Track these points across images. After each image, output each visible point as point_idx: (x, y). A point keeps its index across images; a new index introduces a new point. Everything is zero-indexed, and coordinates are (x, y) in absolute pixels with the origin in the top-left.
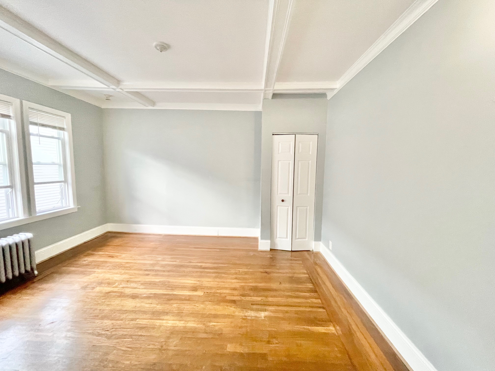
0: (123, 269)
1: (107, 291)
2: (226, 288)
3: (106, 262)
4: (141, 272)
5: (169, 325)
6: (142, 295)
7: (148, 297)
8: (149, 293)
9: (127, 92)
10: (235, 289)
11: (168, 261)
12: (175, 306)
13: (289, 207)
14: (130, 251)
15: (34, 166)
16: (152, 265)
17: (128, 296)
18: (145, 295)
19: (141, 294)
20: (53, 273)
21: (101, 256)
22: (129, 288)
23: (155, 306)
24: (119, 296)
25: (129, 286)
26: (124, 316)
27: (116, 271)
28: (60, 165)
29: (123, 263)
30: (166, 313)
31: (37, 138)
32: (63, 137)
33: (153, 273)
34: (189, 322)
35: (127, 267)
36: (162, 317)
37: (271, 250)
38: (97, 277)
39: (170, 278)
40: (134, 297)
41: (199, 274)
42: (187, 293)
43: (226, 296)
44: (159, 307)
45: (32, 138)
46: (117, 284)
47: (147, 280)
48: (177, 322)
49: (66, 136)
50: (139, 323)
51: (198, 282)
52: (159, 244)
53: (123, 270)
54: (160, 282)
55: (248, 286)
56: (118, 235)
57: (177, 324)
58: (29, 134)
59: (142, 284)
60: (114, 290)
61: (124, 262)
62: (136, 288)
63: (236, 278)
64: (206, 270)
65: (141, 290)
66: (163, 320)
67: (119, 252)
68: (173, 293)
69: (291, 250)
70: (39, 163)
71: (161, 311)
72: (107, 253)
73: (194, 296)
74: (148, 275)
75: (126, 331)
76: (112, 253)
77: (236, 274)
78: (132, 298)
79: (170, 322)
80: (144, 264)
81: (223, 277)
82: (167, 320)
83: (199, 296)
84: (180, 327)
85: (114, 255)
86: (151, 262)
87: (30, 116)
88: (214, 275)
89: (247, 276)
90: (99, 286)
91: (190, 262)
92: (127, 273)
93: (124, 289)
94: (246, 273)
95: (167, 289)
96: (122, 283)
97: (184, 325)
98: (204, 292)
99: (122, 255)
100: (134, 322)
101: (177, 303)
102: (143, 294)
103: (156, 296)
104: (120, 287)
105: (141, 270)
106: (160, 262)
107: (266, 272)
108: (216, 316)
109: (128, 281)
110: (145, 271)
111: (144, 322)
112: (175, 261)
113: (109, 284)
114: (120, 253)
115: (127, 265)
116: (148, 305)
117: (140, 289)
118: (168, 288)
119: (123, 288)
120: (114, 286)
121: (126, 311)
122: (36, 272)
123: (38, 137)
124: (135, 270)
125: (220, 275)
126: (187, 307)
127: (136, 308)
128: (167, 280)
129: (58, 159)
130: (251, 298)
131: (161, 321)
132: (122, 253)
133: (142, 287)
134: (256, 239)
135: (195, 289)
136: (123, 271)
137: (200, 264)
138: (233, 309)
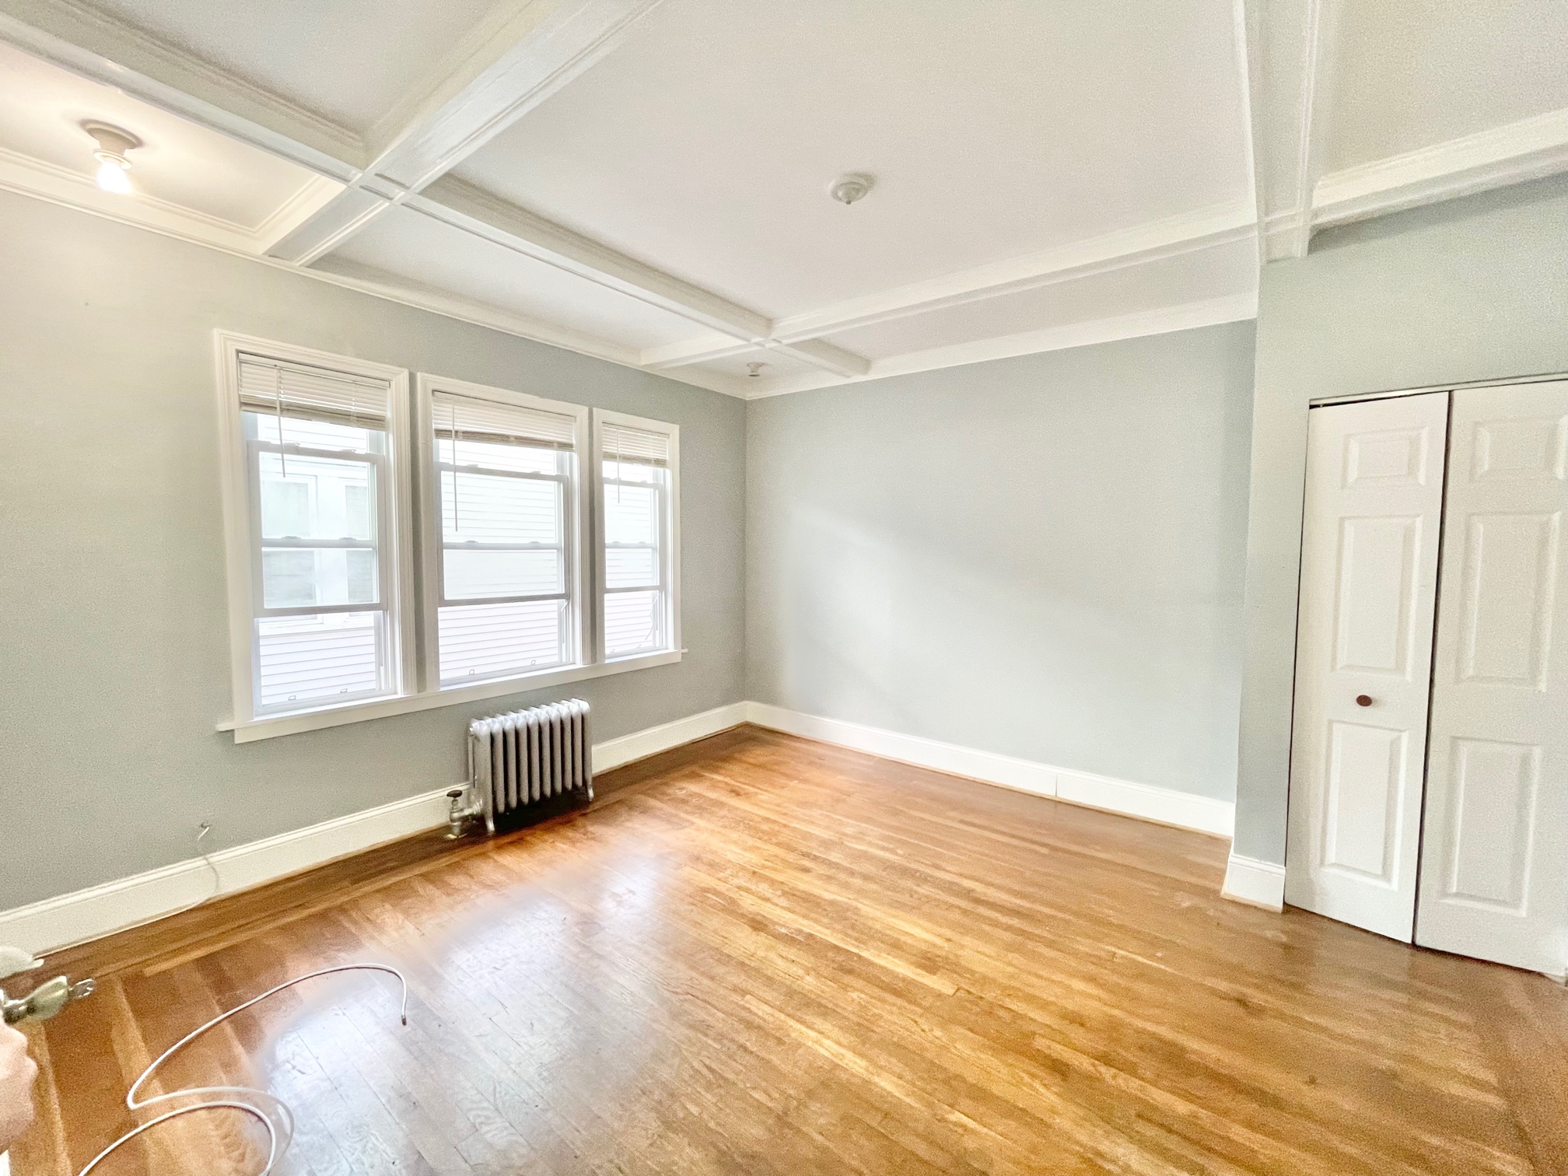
0: (752, 833)
1: (702, 885)
2: (1044, 1005)
3: (721, 805)
4: (791, 857)
5: (822, 1051)
6: (777, 927)
7: (789, 940)
8: (797, 926)
9: (792, 344)
10: (1077, 1020)
11: (870, 844)
12: (857, 996)
13: (1405, 737)
14: (783, 788)
15: (607, 550)
16: (827, 844)
17: (743, 916)
18: (783, 930)
19: (775, 923)
20: (620, 802)
21: (714, 786)
22: (753, 894)
23: (801, 972)
24: (724, 910)
25: (753, 887)
26: (720, 970)
27: (735, 836)
28: (654, 549)
29: (757, 819)
30: (825, 1011)
31: (615, 487)
32: (662, 483)
33: (822, 870)
34: (885, 1074)
35: (763, 832)
36: (809, 1018)
37: (1288, 908)
38: (693, 841)
39: (864, 902)
40: (758, 925)
41: (955, 916)
42: (902, 968)
43: (1034, 1033)
44: (810, 983)
45: (607, 487)
46: (728, 872)
47: (802, 886)
48: (849, 1055)
49: (669, 478)
50: (747, 1005)
51: (946, 945)
52: (860, 785)
53: (752, 836)
54: (832, 903)
55: (1140, 1032)
56: (768, 737)
57: (846, 1062)
58: (602, 481)
59: (785, 893)
60: (718, 888)
61: (759, 816)
62: (767, 900)
63: (1091, 979)
64: (982, 910)
65: (779, 911)
66: (810, 1027)
67: (757, 785)
68: (861, 953)
69: (1409, 941)
70: (616, 546)
71: (813, 996)
72: (728, 780)
73: (922, 986)
74: (806, 870)
75: (713, 1015)
76: (741, 782)
77: (1098, 961)
78: (752, 927)
79: (827, 1043)
80: (807, 836)
81: (1040, 955)
82: (822, 1033)
83: (939, 996)
84: (853, 1075)
85: (744, 789)
86: (825, 834)
87: (606, 441)
88: (1007, 936)
89: (1143, 988)
90: (691, 864)
91: (937, 867)
92: (758, 848)
93: (742, 893)
94: (1142, 974)
95: (847, 935)
96: (740, 874)
97: (866, 1075)
98: (956, 987)
99: (761, 794)
100: (736, 998)
101: (862, 991)
102: (779, 924)
103: (809, 943)
104: (732, 882)
105: (793, 850)
106: (848, 841)
107: (1242, 1002)
108: (980, 1095)
109: (754, 873)
110: (803, 855)
111: (762, 1010)
112: (893, 851)
113: (712, 865)
114: (759, 788)
115: (765, 827)
116: (783, 964)
117: (778, 908)
118: (850, 932)
119: (739, 888)
120: (721, 875)
121: (726, 959)
122: (591, 793)
123: (617, 486)
124: (778, 844)
125: (1030, 945)
126: (892, 1017)
127: (752, 958)
128: (855, 903)
129: (651, 536)
130: (1142, 1089)
131: (803, 1029)
132: (761, 790)
133: (783, 902)
134: (1215, 843)
135: (930, 962)
136: (751, 842)
137: (968, 884)
138: (1053, 1098)
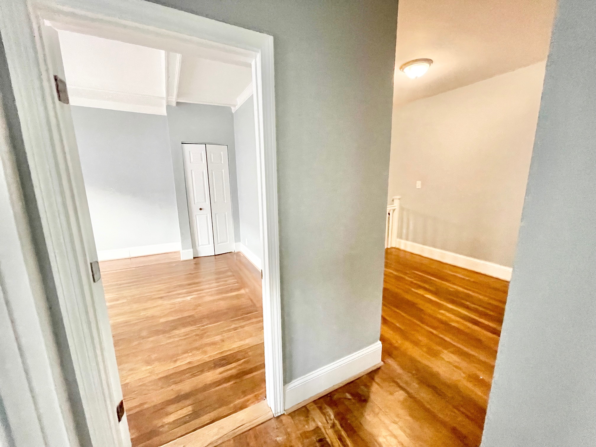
2: (151, 292)
10: (160, 290)
13: (208, 215)
37: (194, 258)
43: (152, 296)
51: (119, 295)
63: (160, 284)
69: (214, 255)
73: (116, 304)
77: (159, 281)
83: (123, 303)
89: (171, 280)
130: (176, 292)
134: (177, 252)
138: (161, 302)
